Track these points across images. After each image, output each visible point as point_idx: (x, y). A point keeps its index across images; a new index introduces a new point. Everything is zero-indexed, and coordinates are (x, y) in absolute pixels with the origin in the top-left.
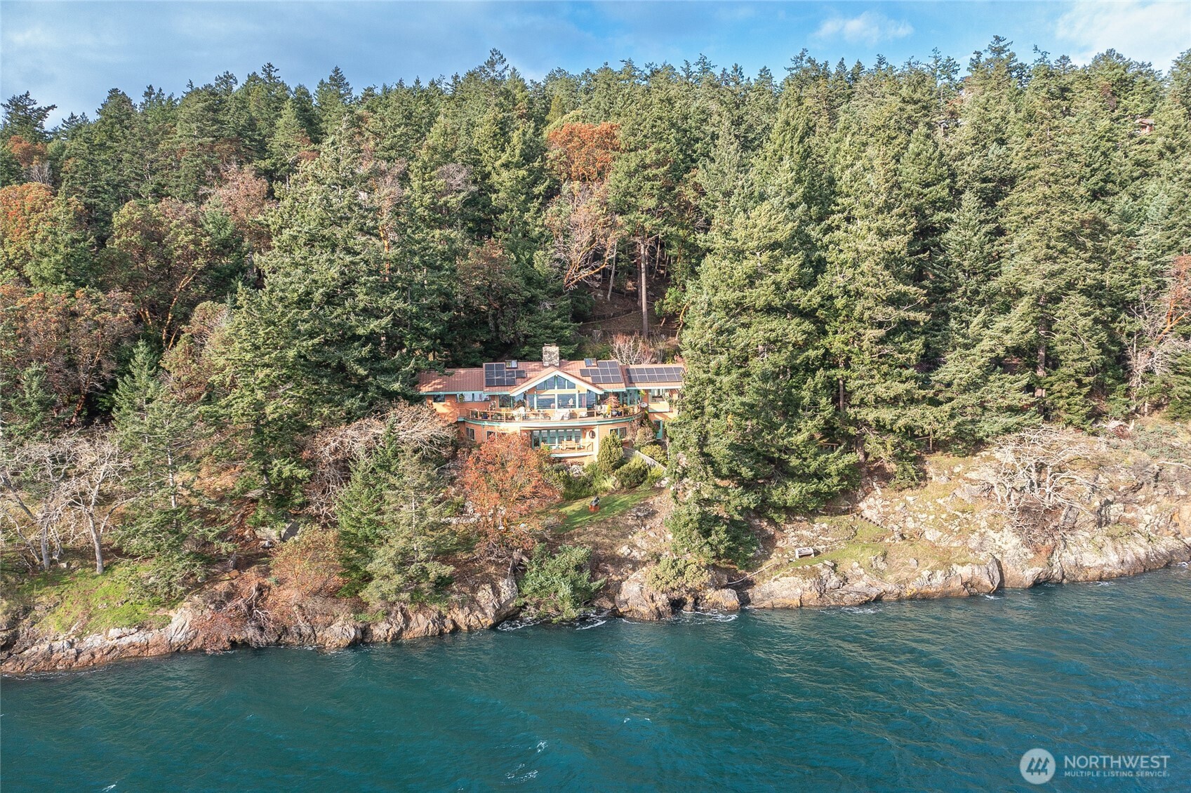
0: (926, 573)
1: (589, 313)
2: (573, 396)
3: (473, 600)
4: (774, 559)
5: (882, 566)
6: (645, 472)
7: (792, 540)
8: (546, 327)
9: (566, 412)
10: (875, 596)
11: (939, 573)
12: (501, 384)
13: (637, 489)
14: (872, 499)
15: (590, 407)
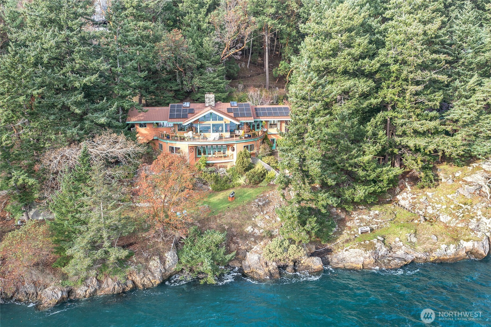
0: (443, 246)
1: (236, 75)
2: (222, 125)
3: (146, 268)
4: (345, 235)
5: (414, 240)
6: (264, 174)
7: (356, 222)
8: (210, 82)
9: (217, 135)
10: (410, 261)
11: (452, 246)
12: (178, 117)
13: (259, 185)
14: (405, 194)
15: (232, 132)
